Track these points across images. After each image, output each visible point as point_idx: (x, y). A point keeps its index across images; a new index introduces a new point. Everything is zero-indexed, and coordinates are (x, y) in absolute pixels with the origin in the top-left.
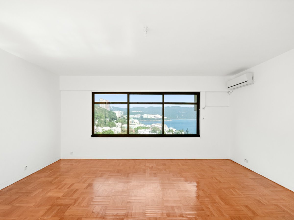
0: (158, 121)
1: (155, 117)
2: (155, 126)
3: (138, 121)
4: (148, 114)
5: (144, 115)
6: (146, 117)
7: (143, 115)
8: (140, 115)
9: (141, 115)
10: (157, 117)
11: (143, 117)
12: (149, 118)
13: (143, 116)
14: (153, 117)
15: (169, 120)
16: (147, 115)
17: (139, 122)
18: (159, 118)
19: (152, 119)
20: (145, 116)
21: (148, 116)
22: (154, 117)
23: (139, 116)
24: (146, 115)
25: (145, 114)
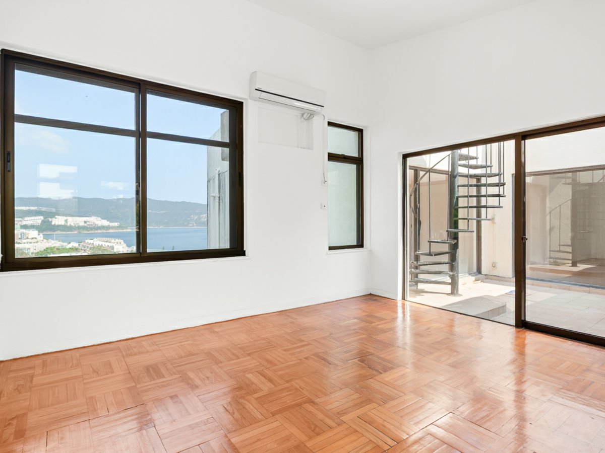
0: (96, 232)
1: (88, 223)
2: (93, 244)
3: (39, 235)
4: (66, 216)
5: (54, 219)
6: (60, 223)
7: (51, 218)
8: (42, 218)
9: (45, 218)
10: (92, 223)
11: (53, 223)
12: (71, 226)
13: (51, 222)
14: (82, 224)
15: (125, 230)
16: (65, 218)
17: (41, 235)
18: (99, 225)
19: (79, 228)
20: (59, 221)
21: (66, 221)
22: (85, 222)
23: (39, 222)
24: (59, 217)
25: (59, 215)
